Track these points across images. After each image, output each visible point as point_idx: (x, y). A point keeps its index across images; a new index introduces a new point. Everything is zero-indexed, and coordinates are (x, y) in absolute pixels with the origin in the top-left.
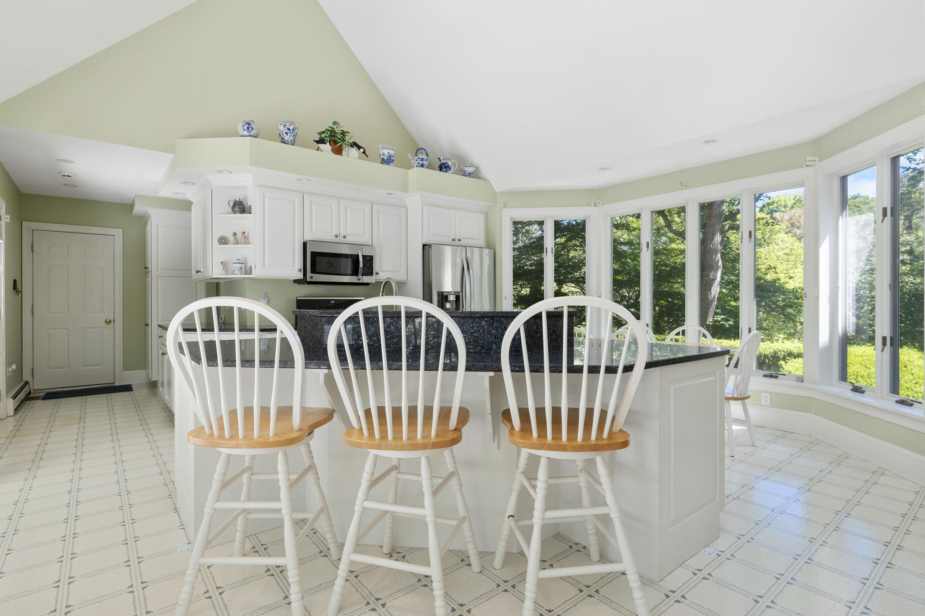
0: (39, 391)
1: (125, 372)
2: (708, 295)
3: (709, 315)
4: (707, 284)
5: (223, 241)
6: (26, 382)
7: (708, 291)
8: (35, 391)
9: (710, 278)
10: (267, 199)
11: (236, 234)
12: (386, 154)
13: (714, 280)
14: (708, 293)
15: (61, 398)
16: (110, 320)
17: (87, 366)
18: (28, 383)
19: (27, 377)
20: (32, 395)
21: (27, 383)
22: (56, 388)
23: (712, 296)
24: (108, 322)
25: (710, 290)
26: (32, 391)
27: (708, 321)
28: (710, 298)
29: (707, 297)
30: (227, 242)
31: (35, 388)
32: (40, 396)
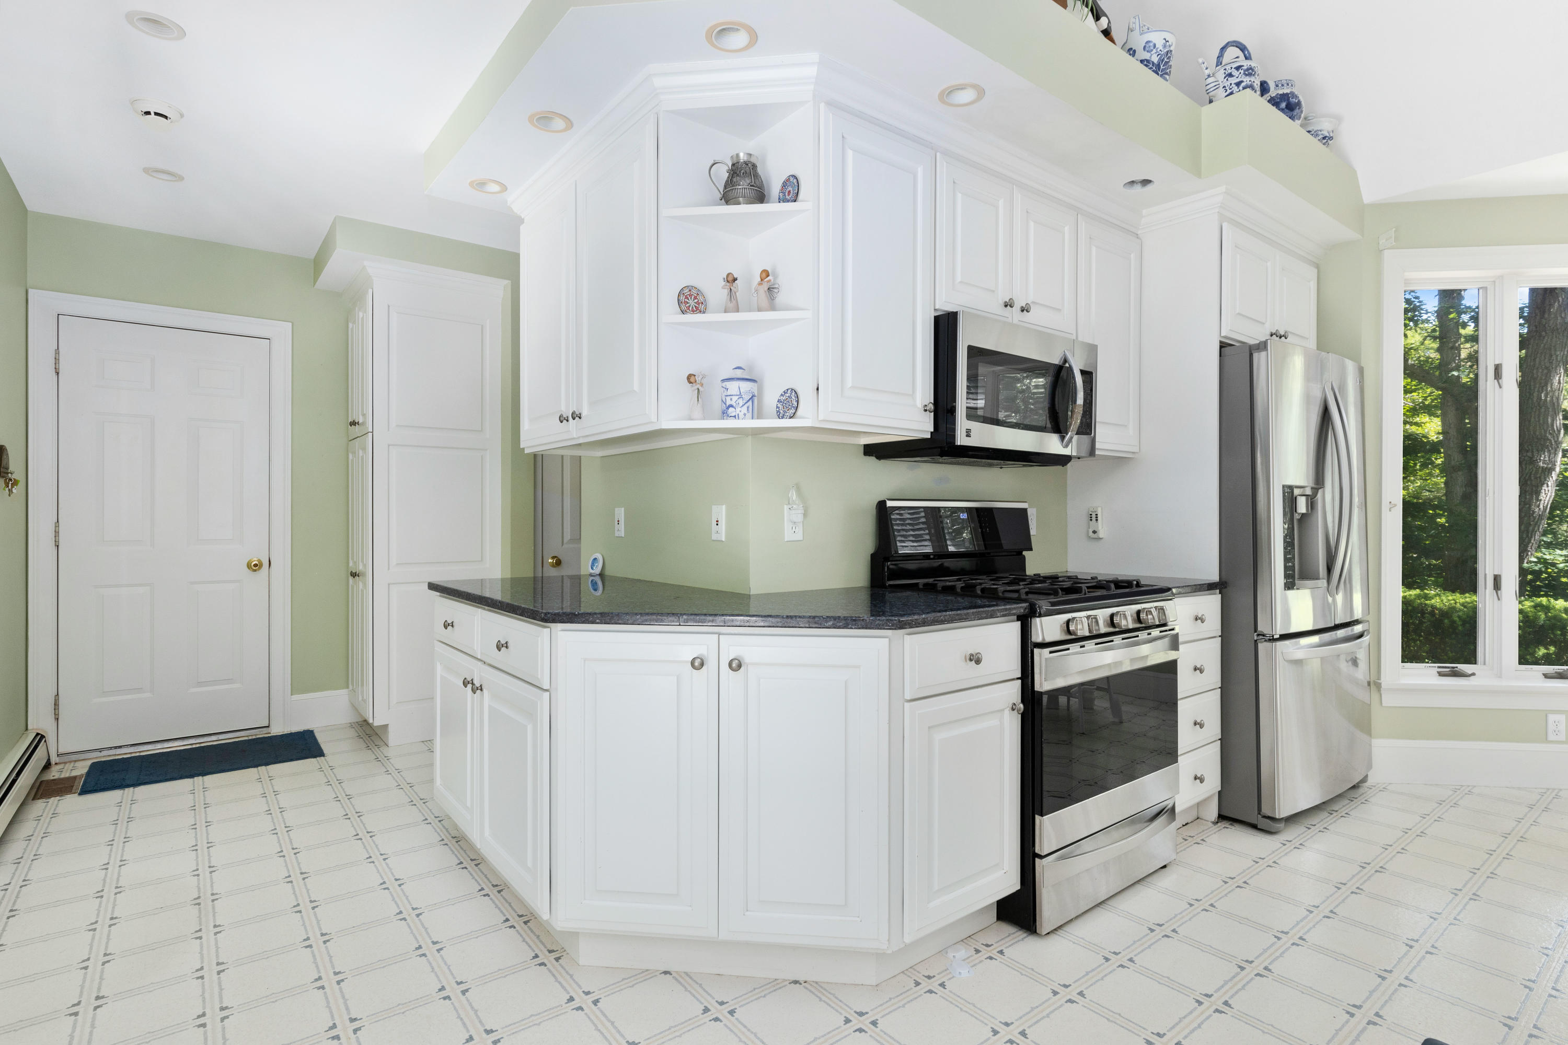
0: (74, 757)
1: (295, 697)
2: (1530, 506)
3: (1529, 549)
4: (1530, 478)
5: (692, 302)
6: (38, 734)
7: (1531, 495)
8: (65, 759)
9: (1538, 468)
10: (850, 154)
11: (735, 280)
12: (1160, 46)
13: (1549, 471)
14: (1531, 499)
15: (135, 785)
16: (259, 561)
17: (200, 684)
18: (43, 737)
19: (39, 720)
20: (54, 774)
21: (40, 738)
22: (120, 747)
23: (1541, 507)
24: (255, 567)
25: (1538, 493)
26: (54, 759)
27: (1526, 561)
28: (1537, 510)
29: (1530, 508)
30: (702, 307)
31: (61, 751)
32: (75, 778)
